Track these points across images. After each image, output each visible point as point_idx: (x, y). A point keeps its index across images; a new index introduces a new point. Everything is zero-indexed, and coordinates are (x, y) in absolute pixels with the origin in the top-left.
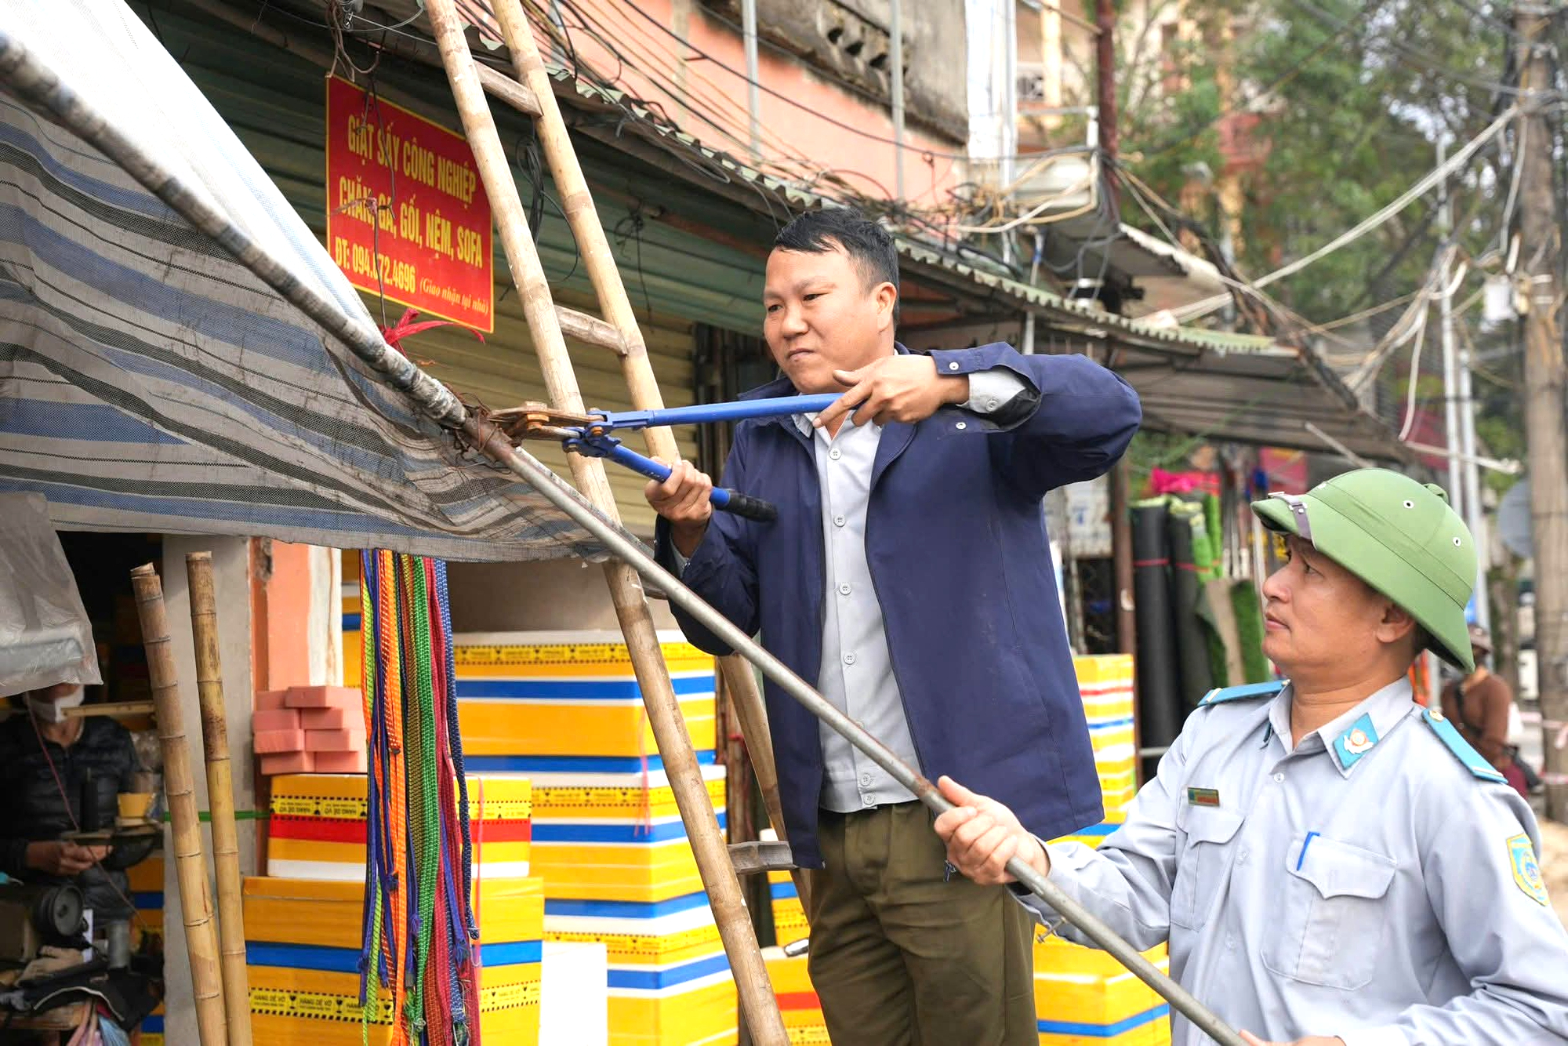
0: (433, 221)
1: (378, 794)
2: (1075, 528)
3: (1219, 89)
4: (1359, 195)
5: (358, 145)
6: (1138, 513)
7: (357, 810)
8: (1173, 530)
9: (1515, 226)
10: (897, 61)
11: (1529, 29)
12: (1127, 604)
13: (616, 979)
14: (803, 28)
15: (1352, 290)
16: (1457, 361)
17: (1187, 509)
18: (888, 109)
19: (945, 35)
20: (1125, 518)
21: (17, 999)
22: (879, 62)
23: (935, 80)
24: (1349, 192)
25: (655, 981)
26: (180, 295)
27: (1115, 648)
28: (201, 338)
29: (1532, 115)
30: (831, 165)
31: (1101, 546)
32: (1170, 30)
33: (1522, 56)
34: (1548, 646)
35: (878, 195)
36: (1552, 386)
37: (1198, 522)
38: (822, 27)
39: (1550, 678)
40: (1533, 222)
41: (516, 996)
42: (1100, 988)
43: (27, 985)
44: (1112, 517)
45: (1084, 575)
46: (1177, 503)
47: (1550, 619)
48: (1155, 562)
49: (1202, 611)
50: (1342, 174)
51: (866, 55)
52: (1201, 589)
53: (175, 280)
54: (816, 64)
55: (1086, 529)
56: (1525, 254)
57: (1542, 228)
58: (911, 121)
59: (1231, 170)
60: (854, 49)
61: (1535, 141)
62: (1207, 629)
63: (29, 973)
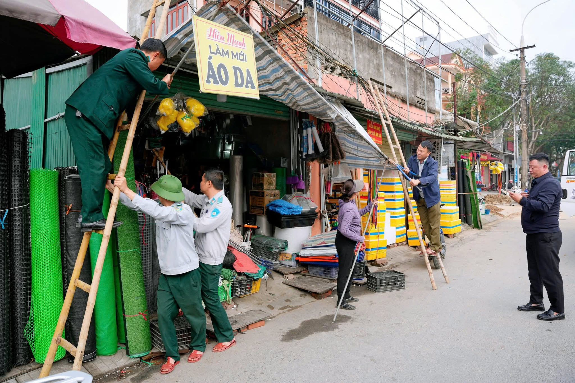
0: (376, 133)
1: (369, 193)
2: (450, 163)
3: (477, 92)
4: (500, 108)
5: (370, 126)
6: (458, 161)
7: (367, 195)
8: (463, 164)
9: (520, 116)
10: (426, 104)
11: (523, 86)
12: (457, 174)
13: (391, 217)
14: (414, 102)
15: (499, 123)
16: (516, 135)
17: (465, 161)
18: (425, 110)
19: (432, 100)
20: (457, 162)
21: (331, 214)
22: (424, 104)
23: (431, 106)
24: (498, 108)
25: (396, 217)
26: (360, 145)
27: (455, 180)
28: (362, 149)
29: (523, 100)
30: (418, 120)
31: (453, 166)
32: (469, 82)
33: (522, 91)
34: (523, 180)
35: (424, 123)
36: (525, 141)
37: (467, 163)
38: (416, 101)
39: (523, 185)
40: (523, 116)
41: (383, 216)
42: (450, 222)
43: (332, 213)
44: (455, 162)
45: (451, 170)
46: (464, 160)
47: (524, 176)
48: (461, 168)
49: (467, 175)
50: (497, 105)
51: (422, 104)
52: (467, 172)
53: (359, 144)
54: (416, 106)
55: (451, 163)
56: (522, 121)
57: (525, 117)
58: (428, 111)
59: (479, 104)
60: (420, 103)
61: (524, 104)
62: (467, 177)
63: (332, 211)
